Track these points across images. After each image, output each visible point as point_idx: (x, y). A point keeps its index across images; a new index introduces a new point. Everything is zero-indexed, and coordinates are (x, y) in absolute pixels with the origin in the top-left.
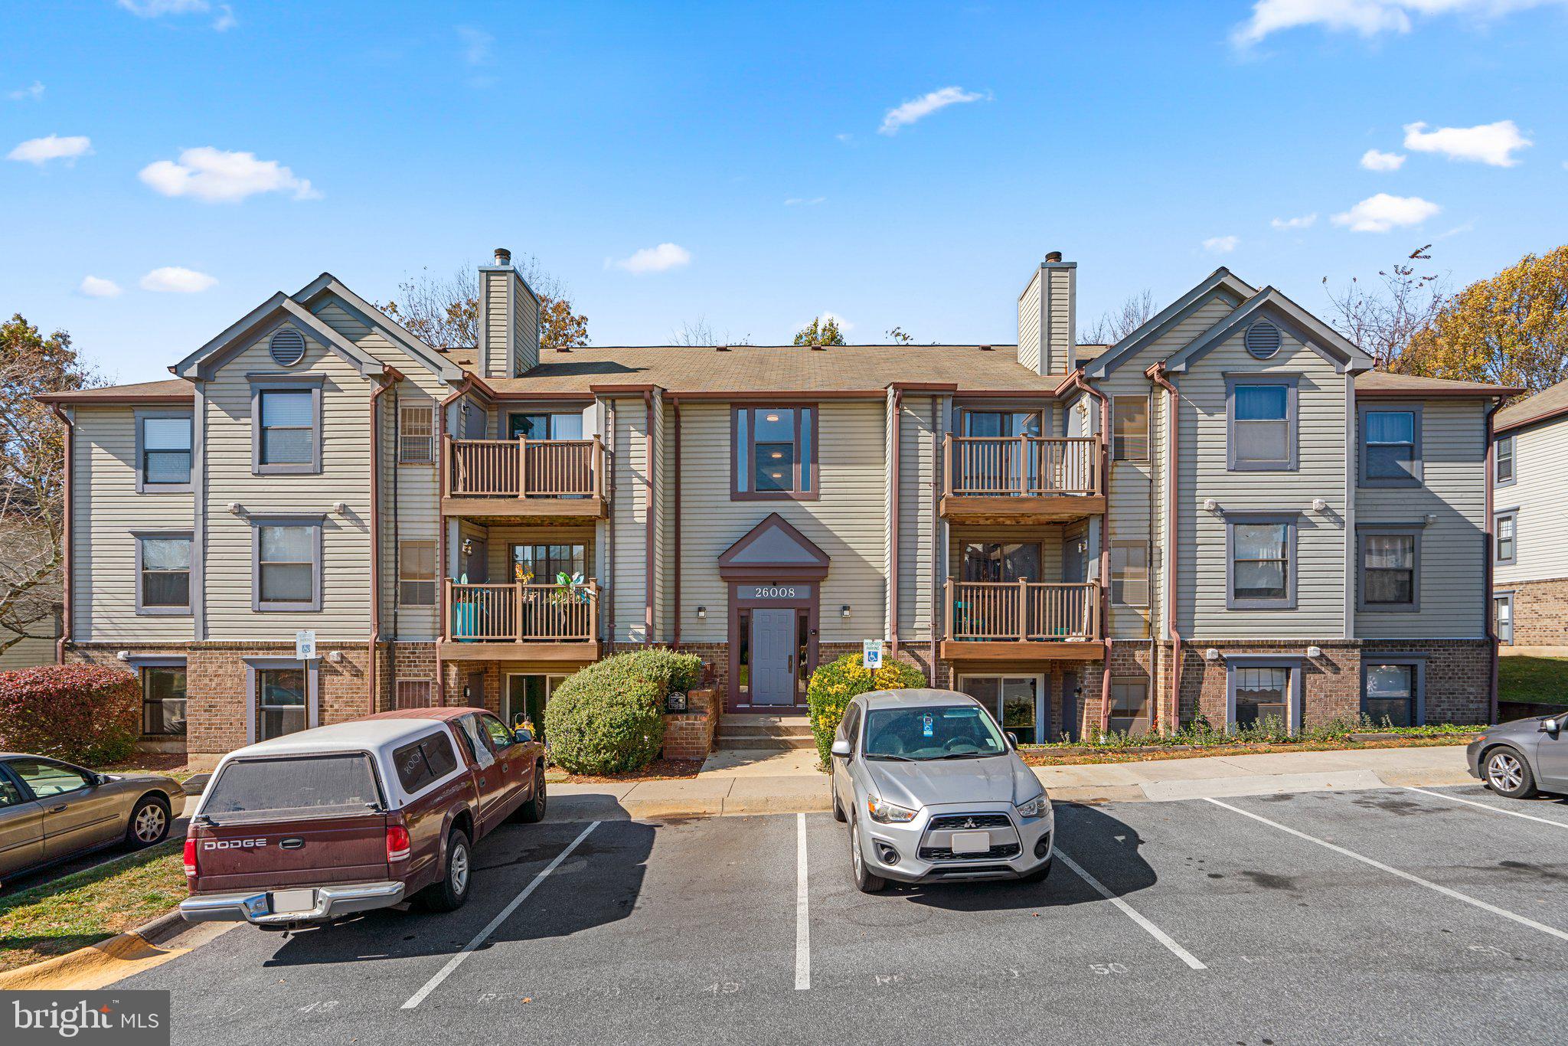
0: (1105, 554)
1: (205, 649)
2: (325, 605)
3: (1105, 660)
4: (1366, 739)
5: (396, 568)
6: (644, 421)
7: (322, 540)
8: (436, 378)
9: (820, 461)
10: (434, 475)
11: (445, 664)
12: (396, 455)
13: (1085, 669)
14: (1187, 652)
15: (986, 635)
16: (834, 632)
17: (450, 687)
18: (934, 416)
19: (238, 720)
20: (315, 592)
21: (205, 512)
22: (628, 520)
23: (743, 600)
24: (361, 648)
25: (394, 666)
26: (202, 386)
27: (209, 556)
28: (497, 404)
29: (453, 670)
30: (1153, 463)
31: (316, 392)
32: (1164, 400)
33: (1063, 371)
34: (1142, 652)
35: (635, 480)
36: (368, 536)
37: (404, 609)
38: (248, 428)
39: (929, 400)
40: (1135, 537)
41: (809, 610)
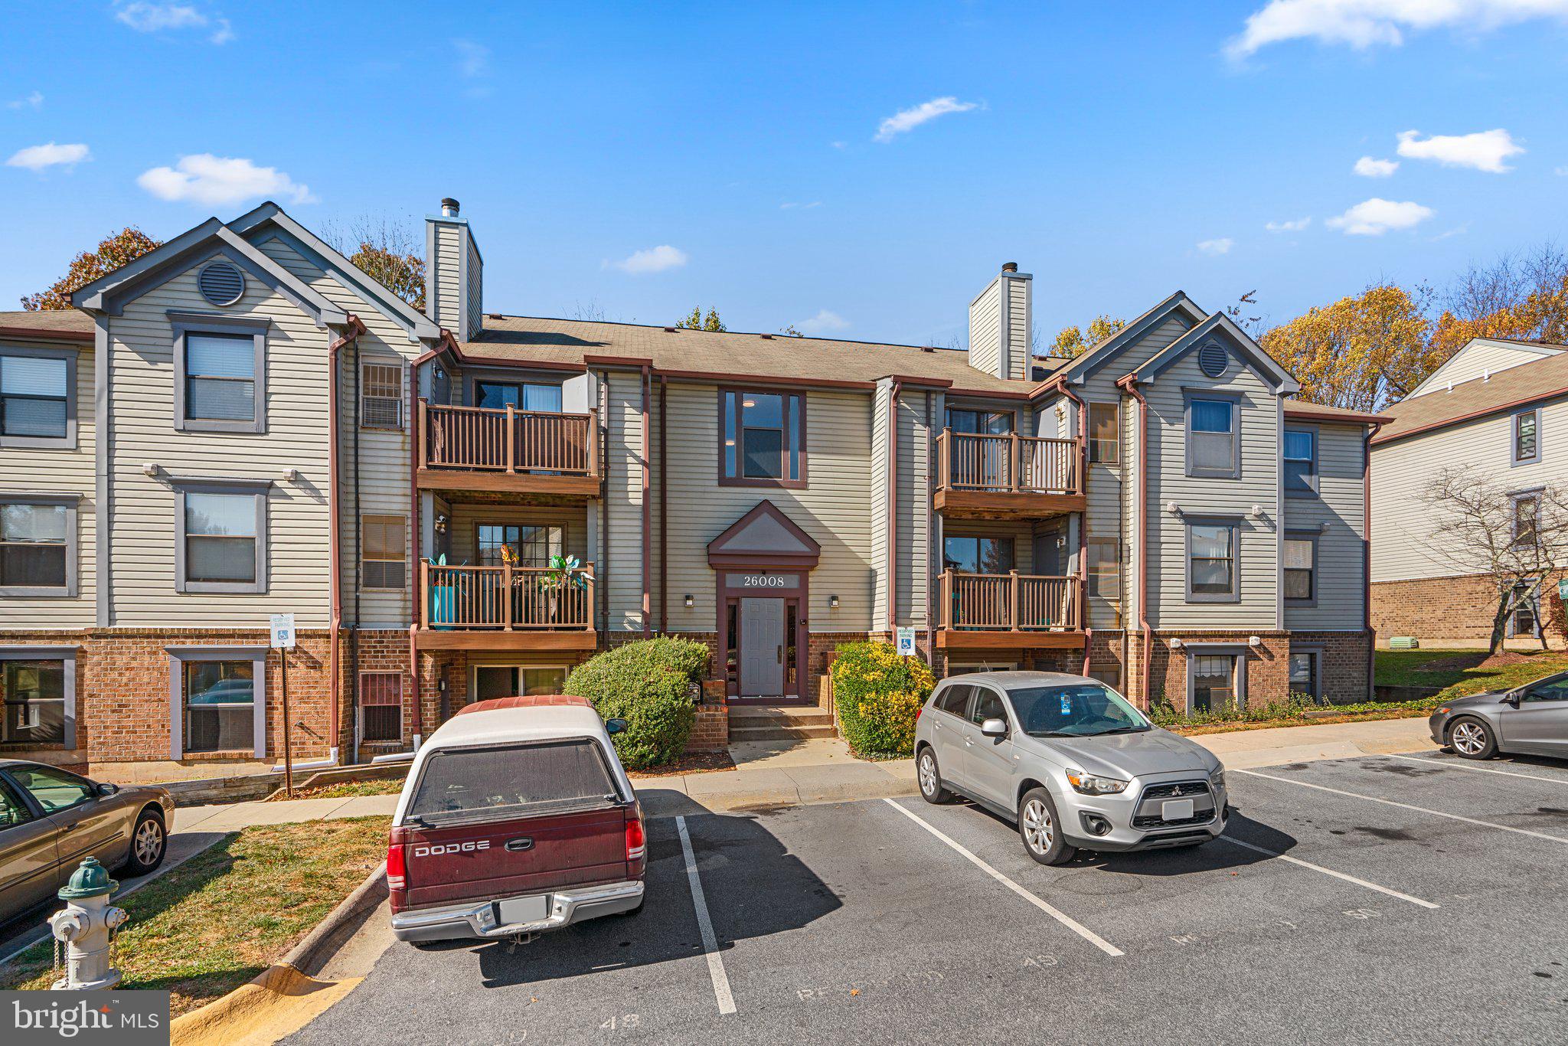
0: (1084, 550)
1: (113, 637)
2: (272, 586)
3: (1085, 649)
4: (1316, 716)
5: (358, 546)
6: (639, 397)
7: (268, 511)
8: (407, 334)
9: (808, 449)
10: (403, 443)
11: (419, 654)
12: (357, 418)
13: (1067, 658)
14: (1155, 641)
15: (982, 625)
16: (823, 622)
17: (425, 680)
18: (928, 411)
19: (159, 721)
20: (259, 570)
21: (110, 473)
22: (623, 502)
23: (730, 589)
24: (320, 636)
25: (358, 657)
26: (106, 319)
27: (116, 526)
28: (462, 369)
29: (429, 661)
30: (1122, 466)
31: (259, 339)
32: (1131, 409)
33: (1021, 376)
34: (1115, 641)
35: (630, 459)
36: (327, 508)
37: (366, 592)
38: (168, 377)
39: (923, 395)
40: (1107, 535)
41: (798, 599)
